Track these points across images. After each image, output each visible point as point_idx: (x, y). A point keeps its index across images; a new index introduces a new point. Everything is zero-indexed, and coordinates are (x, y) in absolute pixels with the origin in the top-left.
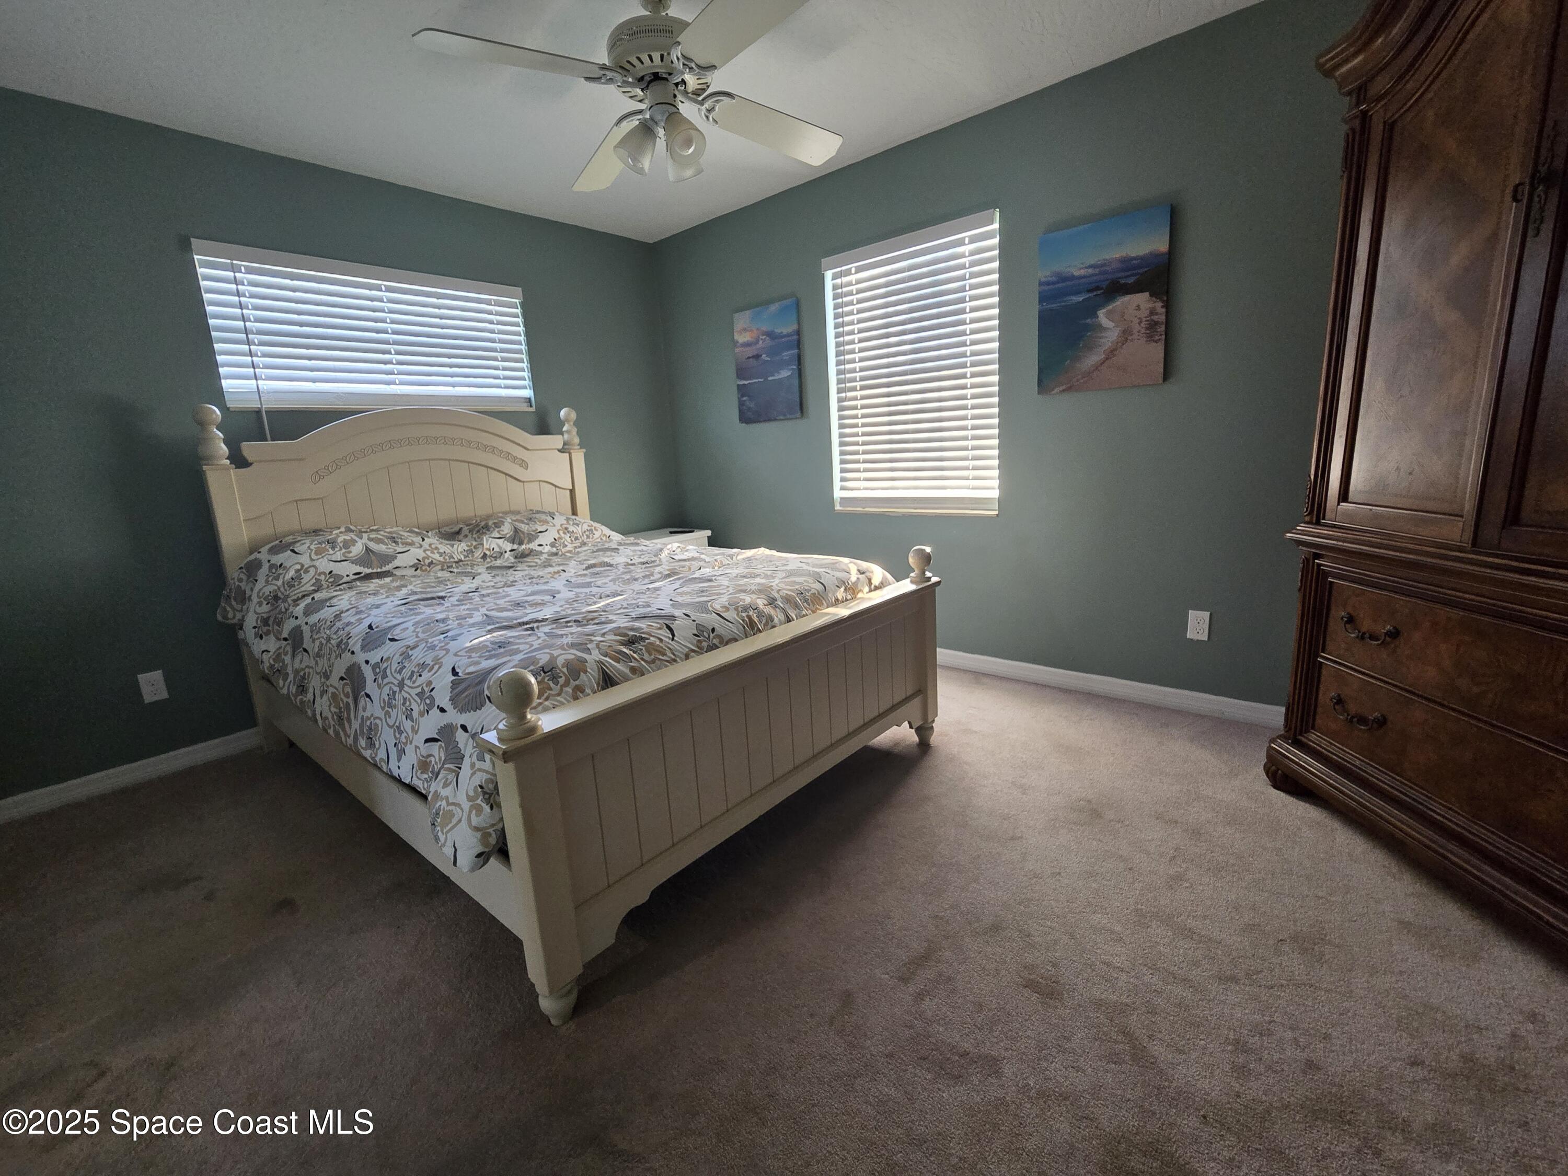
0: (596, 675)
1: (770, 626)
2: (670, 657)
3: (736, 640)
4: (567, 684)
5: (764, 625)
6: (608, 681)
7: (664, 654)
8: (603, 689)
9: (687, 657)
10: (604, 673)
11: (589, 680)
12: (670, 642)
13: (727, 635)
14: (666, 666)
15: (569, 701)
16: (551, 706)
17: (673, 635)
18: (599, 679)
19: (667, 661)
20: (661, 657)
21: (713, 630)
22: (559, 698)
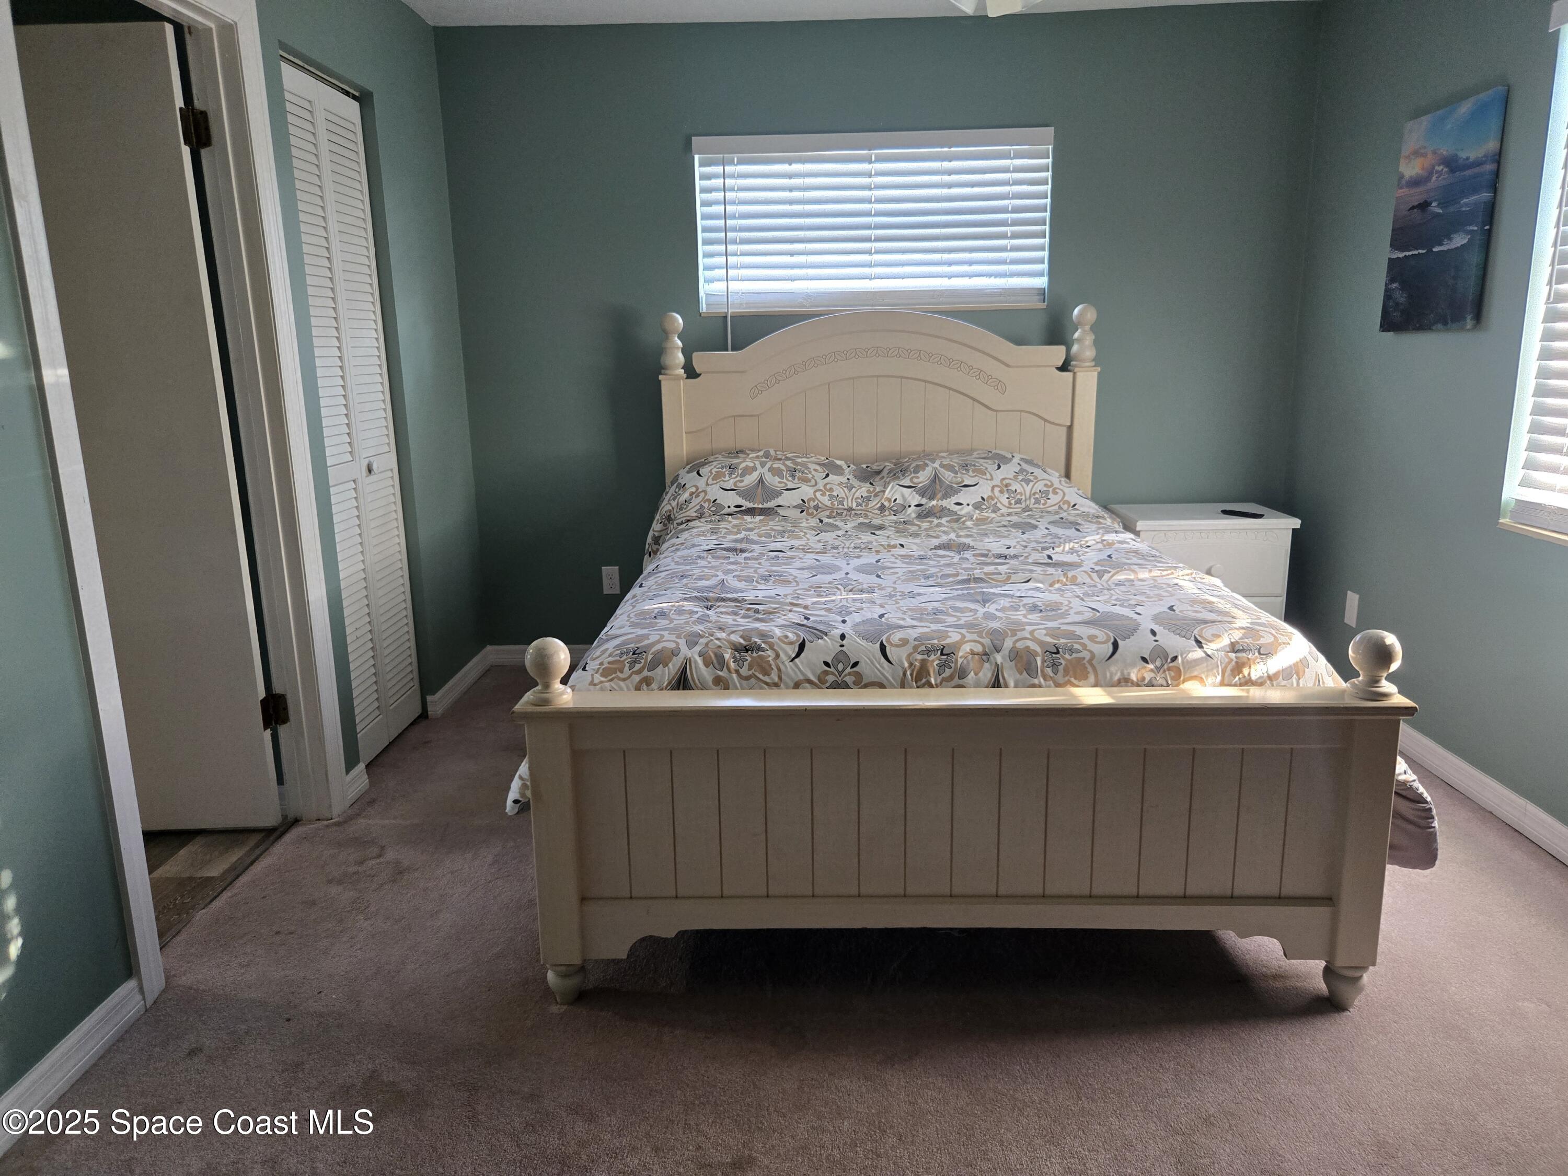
0: (673, 672)
1: (954, 683)
2: (772, 679)
3: (882, 686)
4: (640, 672)
5: (943, 680)
6: (682, 682)
7: (767, 673)
8: (673, 689)
9: (797, 686)
10: (684, 671)
11: (663, 674)
12: (787, 663)
13: (867, 678)
14: (761, 688)
15: (629, 689)
16: (609, 688)
17: (798, 655)
18: (673, 678)
19: (767, 684)
20: (761, 676)
21: (856, 664)
22: (622, 683)
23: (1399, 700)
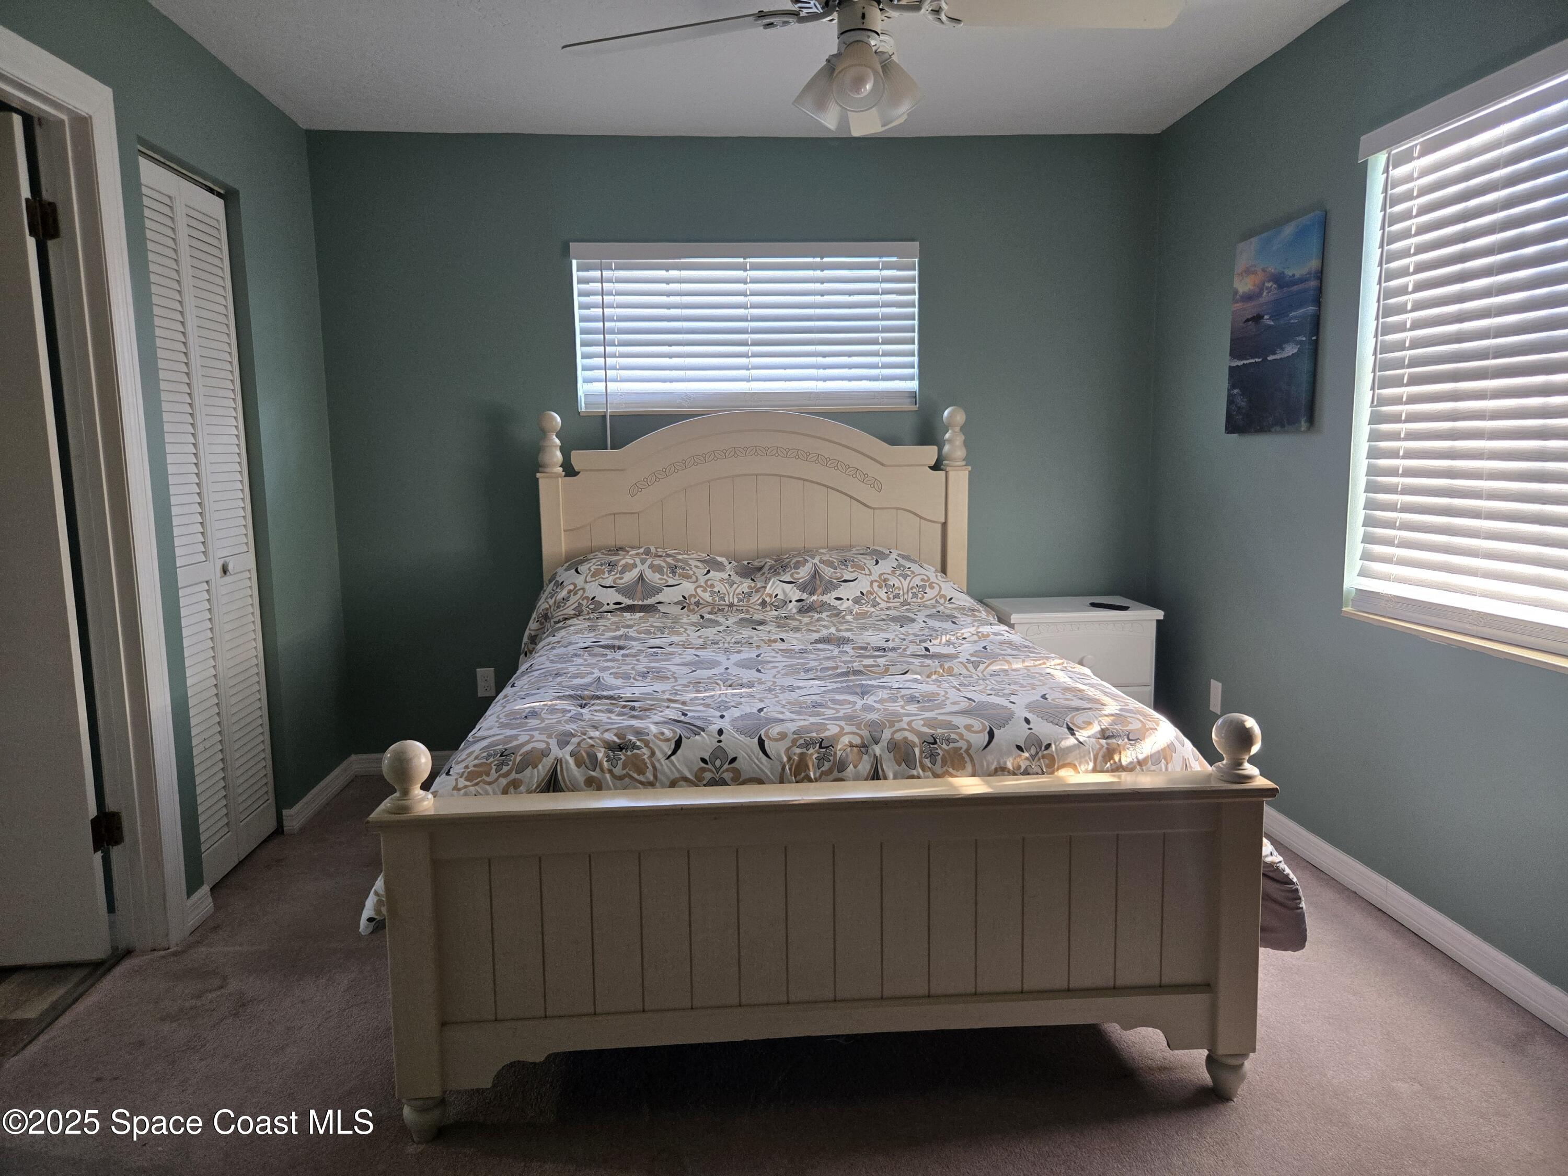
0: (543, 774)
1: (832, 777)
2: (646, 778)
3: (760, 782)
4: (506, 775)
5: (822, 773)
6: (552, 784)
7: (642, 772)
8: (542, 791)
9: (673, 784)
10: (554, 772)
11: (532, 777)
12: (663, 761)
13: (747, 773)
14: (636, 788)
15: (495, 793)
16: (474, 793)
17: (674, 753)
18: (543, 780)
19: (641, 783)
20: (635, 775)
21: (733, 760)
22: (487, 787)
23: (1261, 782)
